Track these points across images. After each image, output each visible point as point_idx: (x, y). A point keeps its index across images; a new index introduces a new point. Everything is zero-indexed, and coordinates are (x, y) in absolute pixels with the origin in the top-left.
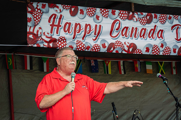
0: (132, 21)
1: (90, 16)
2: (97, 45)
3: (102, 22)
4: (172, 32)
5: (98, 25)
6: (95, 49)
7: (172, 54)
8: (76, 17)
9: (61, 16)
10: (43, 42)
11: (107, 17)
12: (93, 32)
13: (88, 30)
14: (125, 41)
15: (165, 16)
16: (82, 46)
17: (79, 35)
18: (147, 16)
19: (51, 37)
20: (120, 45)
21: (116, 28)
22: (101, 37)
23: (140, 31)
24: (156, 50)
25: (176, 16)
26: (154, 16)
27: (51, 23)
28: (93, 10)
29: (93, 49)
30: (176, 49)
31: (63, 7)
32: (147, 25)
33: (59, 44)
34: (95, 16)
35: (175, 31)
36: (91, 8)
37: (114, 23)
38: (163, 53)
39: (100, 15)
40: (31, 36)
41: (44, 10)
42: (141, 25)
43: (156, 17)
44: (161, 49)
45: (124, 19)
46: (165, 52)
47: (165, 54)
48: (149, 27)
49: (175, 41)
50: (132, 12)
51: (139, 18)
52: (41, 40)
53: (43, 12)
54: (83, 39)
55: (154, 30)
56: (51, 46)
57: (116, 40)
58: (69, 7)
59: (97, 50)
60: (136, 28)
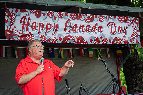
0: (79, 20)
1: (50, 17)
2: (55, 38)
3: (59, 22)
4: (108, 27)
5: (56, 24)
6: (54, 41)
7: (109, 43)
8: (40, 18)
9: (29, 18)
10: (17, 37)
11: (62, 18)
12: (52, 29)
13: (49, 27)
14: (75, 35)
15: (103, 16)
16: (45, 39)
17: (42, 31)
18: (90, 16)
19: (23, 33)
20: (72, 38)
21: (69, 25)
22: (58, 32)
23: (85, 27)
24: (97, 41)
25: (111, 16)
26: (95, 16)
27: (22, 23)
28: (52, 13)
29: (53, 41)
30: (111, 40)
31: (31, 11)
32: (90, 23)
33: (28, 38)
34: (53, 17)
35: (110, 27)
36: (50, 12)
37: (67, 22)
38: (102, 43)
39: (57, 16)
40: (8, 33)
41: (17, 14)
42: (86, 23)
43: (96, 17)
44: (101, 40)
45: (74, 19)
46: (103, 42)
47: (104, 43)
48: (92, 24)
49: (110, 34)
50: (80, 14)
51: (84, 18)
52: (15, 35)
53: (16, 15)
54: (45, 34)
55: (95, 27)
56: (23, 40)
57: (69, 34)
58: (35, 12)
59: (55, 42)
60: (83, 25)
